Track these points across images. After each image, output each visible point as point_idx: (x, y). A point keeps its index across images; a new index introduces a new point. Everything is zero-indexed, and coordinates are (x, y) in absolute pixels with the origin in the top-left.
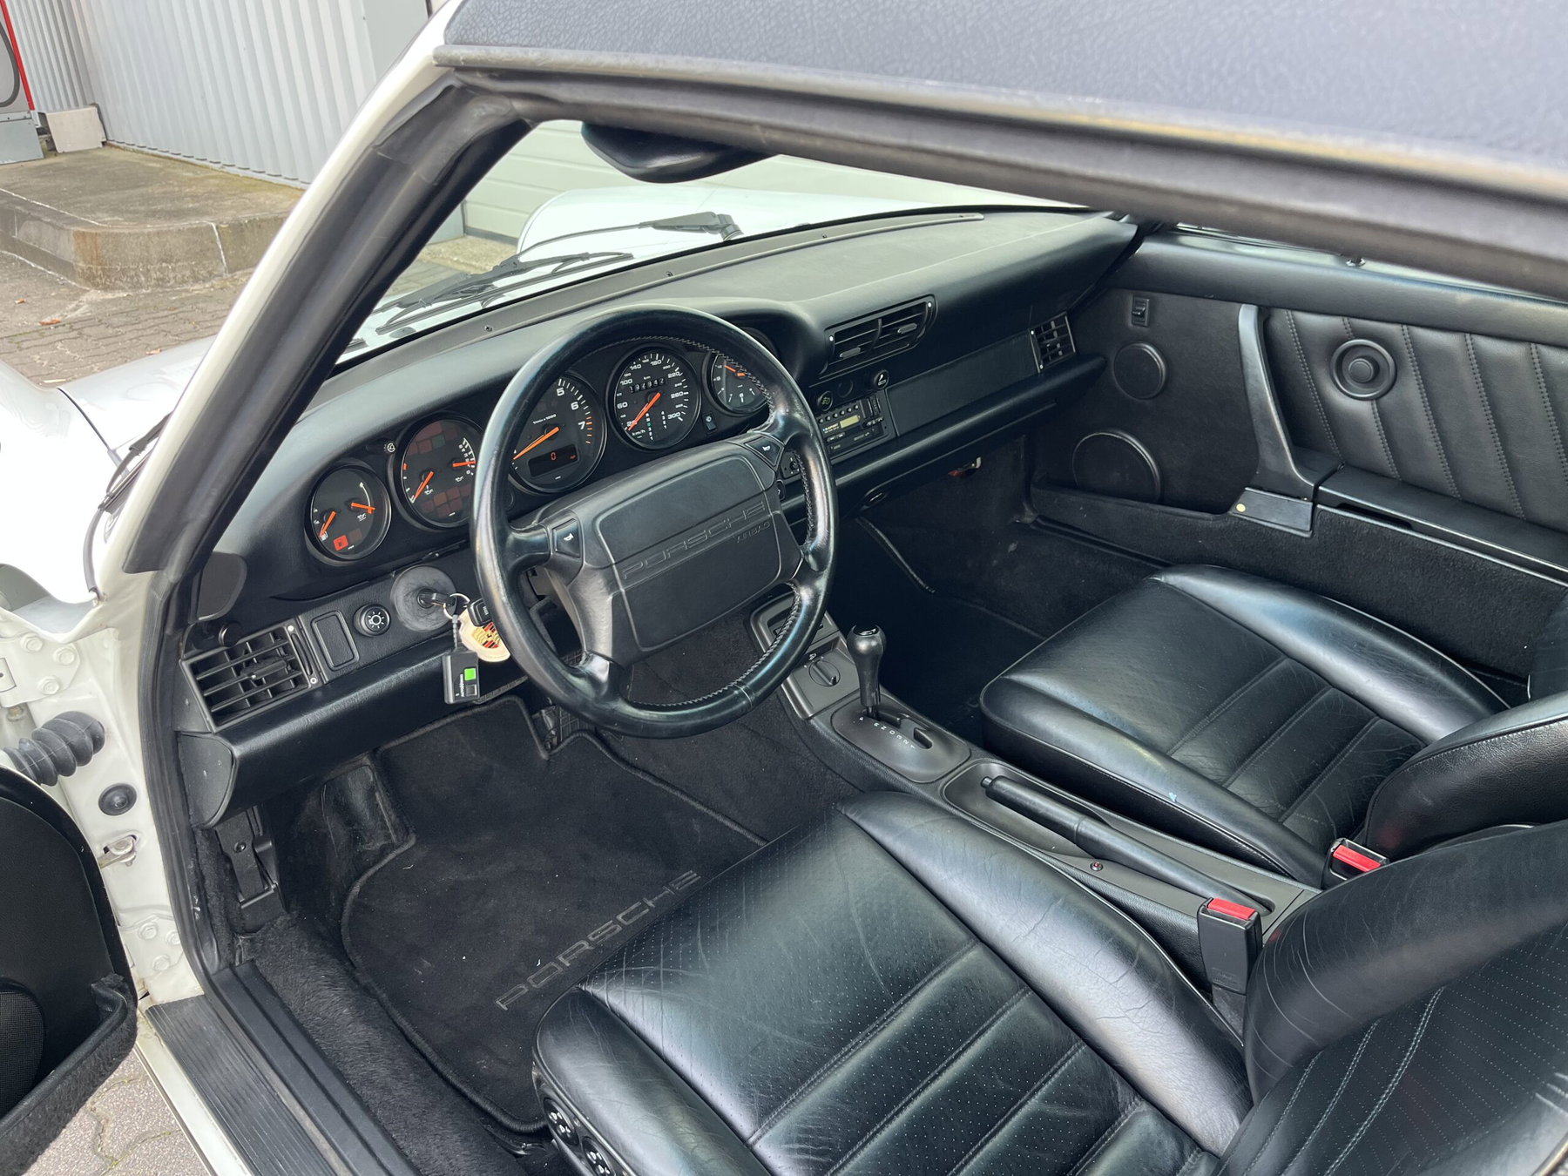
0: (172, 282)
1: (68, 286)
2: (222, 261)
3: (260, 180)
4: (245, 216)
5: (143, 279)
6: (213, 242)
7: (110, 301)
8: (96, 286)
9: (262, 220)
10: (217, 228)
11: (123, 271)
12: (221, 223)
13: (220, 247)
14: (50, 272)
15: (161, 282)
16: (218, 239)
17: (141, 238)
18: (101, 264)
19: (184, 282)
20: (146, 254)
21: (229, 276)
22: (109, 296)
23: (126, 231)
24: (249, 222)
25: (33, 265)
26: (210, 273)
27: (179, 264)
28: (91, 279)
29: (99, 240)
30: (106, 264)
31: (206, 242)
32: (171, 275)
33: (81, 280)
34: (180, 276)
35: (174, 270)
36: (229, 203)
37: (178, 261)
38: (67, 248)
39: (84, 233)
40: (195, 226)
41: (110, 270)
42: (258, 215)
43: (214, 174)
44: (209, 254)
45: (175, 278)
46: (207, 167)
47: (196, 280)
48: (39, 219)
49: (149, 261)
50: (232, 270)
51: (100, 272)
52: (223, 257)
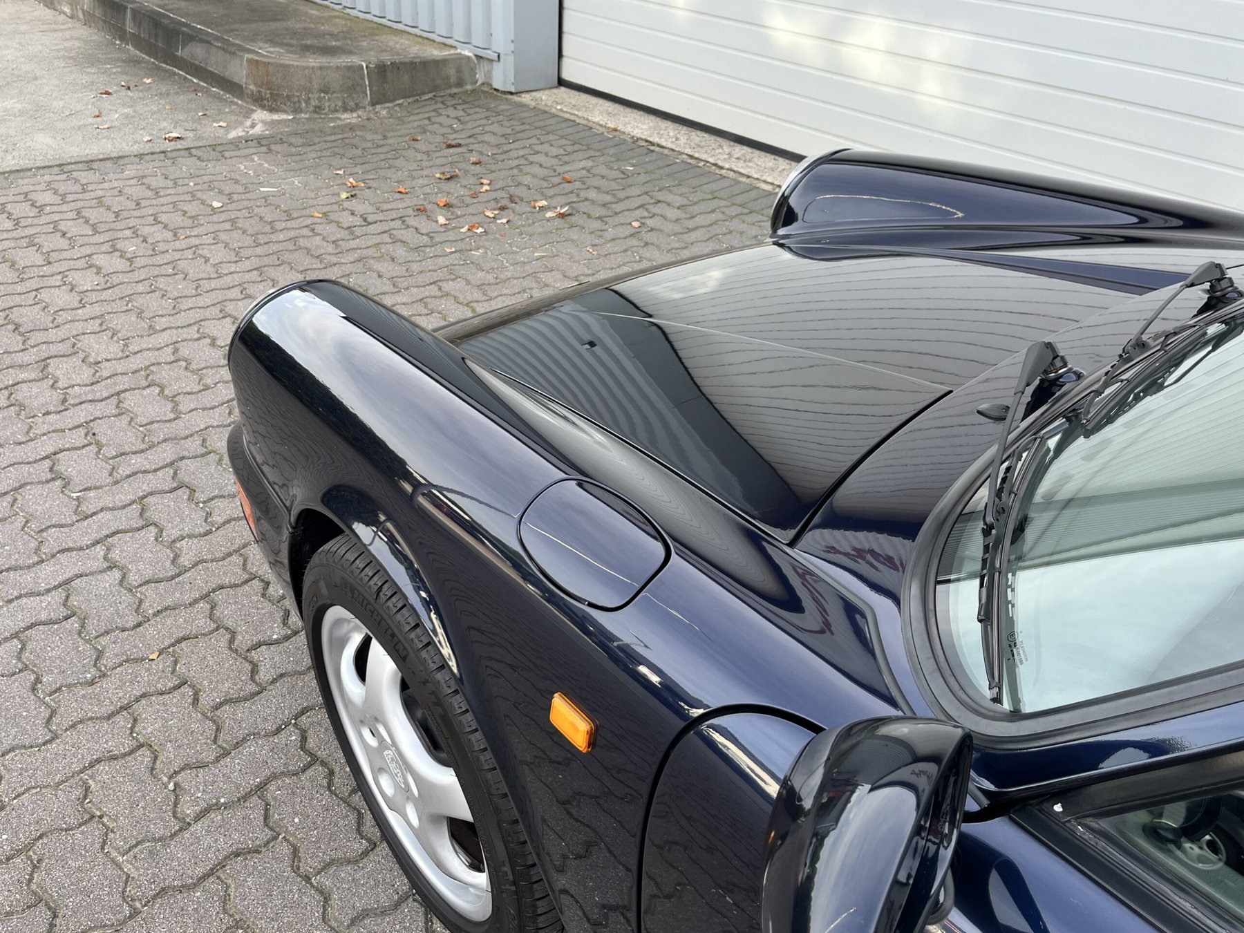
0: (326, 110)
1: (236, 104)
2: (367, 95)
3: (380, 24)
4: (387, 58)
5: (304, 105)
6: (363, 79)
7: (279, 122)
8: (263, 107)
9: (401, 63)
10: (367, 67)
11: (289, 97)
12: (370, 63)
13: (367, 83)
14: (214, 89)
15: (318, 109)
16: (366, 76)
17: (306, 71)
18: (269, 89)
19: (336, 111)
20: (309, 84)
21: (371, 108)
22: (276, 117)
23: (295, 64)
24: (391, 63)
25: (195, 81)
26: (357, 105)
27: (335, 95)
28: (259, 101)
29: (271, 68)
30: (274, 90)
31: (357, 78)
32: (327, 104)
33: (249, 100)
34: (333, 105)
35: (329, 99)
36: (364, 44)
37: (334, 92)
38: (238, 71)
39: (257, 61)
40: (349, 64)
41: (277, 95)
42: (397, 59)
43: (337, 14)
44: (358, 88)
45: (329, 107)
46: (327, 7)
47: (346, 110)
48: (209, 42)
49: (310, 91)
50: (373, 104)
51: (268, 96)
52: (368, 92)
